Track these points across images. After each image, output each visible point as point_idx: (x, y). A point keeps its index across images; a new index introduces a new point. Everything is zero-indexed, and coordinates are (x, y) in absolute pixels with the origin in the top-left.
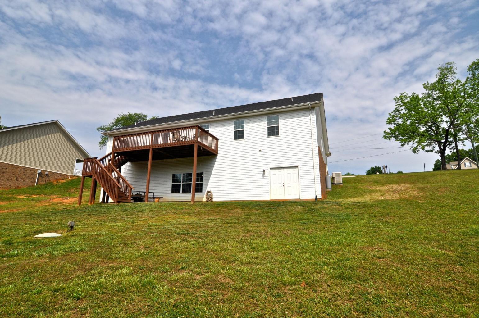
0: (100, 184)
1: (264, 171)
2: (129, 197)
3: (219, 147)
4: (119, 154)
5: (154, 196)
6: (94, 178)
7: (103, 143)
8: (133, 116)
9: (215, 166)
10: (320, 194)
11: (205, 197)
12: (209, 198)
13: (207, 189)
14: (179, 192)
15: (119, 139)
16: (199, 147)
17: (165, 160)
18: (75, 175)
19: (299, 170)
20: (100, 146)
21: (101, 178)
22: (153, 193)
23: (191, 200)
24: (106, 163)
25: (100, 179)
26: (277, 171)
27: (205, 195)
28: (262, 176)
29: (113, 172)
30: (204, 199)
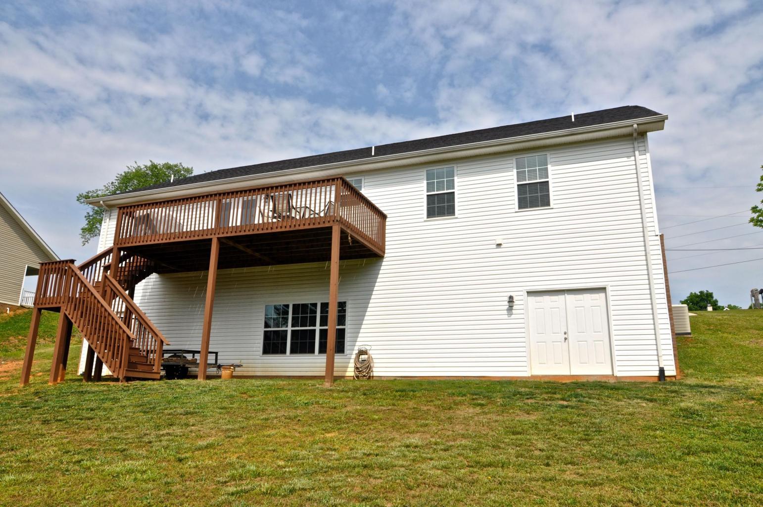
0: (80, 329)
1: (511, 300)
2: (156, 364)
3: (387, 235)
4: (132, 251)
5: (219, 362)
6: (65, 314)
7: (92, 229)
8: (161, 169)
9: (377, 284)
10: (673, 363)
11: (352, 365)
12: (364, 367)
13: (357, 344)
14: (283, 352)
15: (131, 215)
16: (343, 235)
17: (245, 270)
18: (24, 304)
19: (610, 298)
20: (83, 237)
21: (82, 313)
22: (216, 353)
23: (323, 374)
24: (97, 274)
25: (82, 317)
26: (547, 298)
27: (352, 361)
28: (506, 312)
29: (114, 298)
30: (350, 372)
